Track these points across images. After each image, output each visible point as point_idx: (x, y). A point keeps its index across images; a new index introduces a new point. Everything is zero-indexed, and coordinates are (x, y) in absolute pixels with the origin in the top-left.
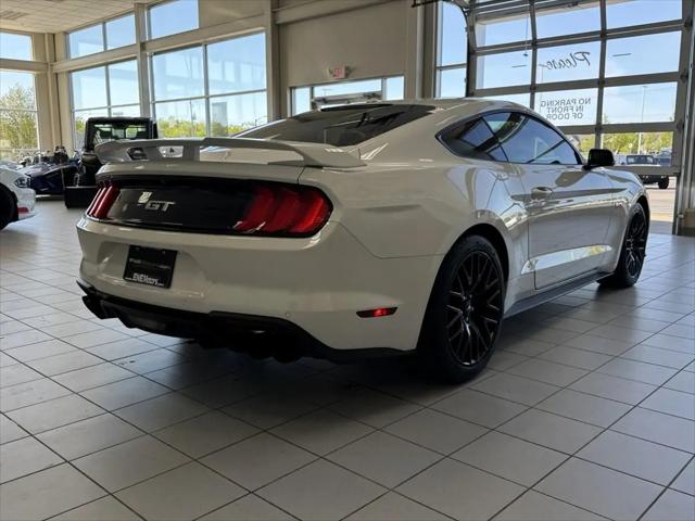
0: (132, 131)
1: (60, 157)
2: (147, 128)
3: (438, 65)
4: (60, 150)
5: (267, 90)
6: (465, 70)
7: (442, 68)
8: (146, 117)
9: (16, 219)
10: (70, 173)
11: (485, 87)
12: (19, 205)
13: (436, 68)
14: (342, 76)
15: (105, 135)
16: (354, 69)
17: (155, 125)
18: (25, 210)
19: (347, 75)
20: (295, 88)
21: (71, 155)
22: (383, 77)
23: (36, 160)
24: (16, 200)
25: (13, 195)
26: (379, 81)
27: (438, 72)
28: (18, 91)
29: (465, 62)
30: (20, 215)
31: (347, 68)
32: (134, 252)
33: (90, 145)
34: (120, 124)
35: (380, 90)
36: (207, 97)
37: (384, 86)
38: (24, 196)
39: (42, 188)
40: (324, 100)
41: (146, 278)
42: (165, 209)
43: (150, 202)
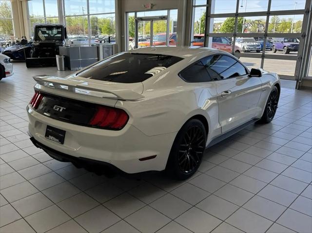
0: (55, 31)
1: (24, 42)
2: (62, 30)
3: (194, 5)
4: (24, 38)
5: (115, 13)
6: (206, 7)
7: (195, 6)
8: (62, 24)
9: (5, 77)
10: (28, 50)
11: (215, 13)
12: (6, 71)
14: (150, 8)
15: (44, 33)
16: (155, 5)
17: (65, 28)
18: (8, 73)
19: (152, 8)
20: (128, 12)
21: (29, 41)
22: (169, 9)
23: (14, 43)
24: (4, 69)
25: (3, 66)
26: (167, 11)
27: (194, 8)
28: (5, 4)
29: (206, 4)
30: (7, 75)
31: (152, 4)
32: (49, 127)
33: (37, 38)
34: (50, 28)
35: (167, 15)
36: (89, 15)
37: (168, 13)
38: (8, 67)
39: (16, 57)
40: (142, 19)
41: (54, 139)
42: (61, 110)
43: (55, 106)
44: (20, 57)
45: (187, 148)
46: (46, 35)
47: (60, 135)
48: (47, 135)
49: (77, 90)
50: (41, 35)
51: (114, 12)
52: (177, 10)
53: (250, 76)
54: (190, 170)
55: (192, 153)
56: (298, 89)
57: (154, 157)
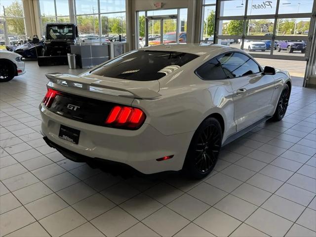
0: (66, 30)
1: (36, 41)
2: (73, 28)
3: (203, 4)
4: (35, 37)
5: (126, 12)
6: (215, 7)
7: (205, 5)
8: (73, 23)
9: (17, 75)
10: (40, 48)
12: (18, 69)
13: (202, 5)
14: (160, 7)
15: (55, 31)
16: (165, 4)
17: (77, 27)
18: (20, 71)
19: (162, 7)
20: (138, 11)
21: (41, 39)
22: (179, 8)
23: (26, 42)
24: (16, 67)
25: (15, 64)
26: (176, 10)
27: (203, 7)
28: (17, 4)
29: (215, 3)
30: (19, 74)
31: (162, 3)
32: (62, 126)
33: (48, 36)
34: (61, 26)
35: (177, 14)
36: (99, 14)
37: (178, 12)
38: (20, 65)
39: (28, 55)
40: (152, 18)
41: (68, 138)
42: (75, 109)
43: (69, 105)
44: (32, 55)
45: (203, 147)
46: (58, 34)
47: (74, 135)
48: (61, 135)
49: (92, 89)
50: (52, 34)
51: (125, 10)
52: (187, 9)
53: (263, 74)
54: (207, 169)
55: (209, 152)
56: (306, 87)
57: (171, 157)
